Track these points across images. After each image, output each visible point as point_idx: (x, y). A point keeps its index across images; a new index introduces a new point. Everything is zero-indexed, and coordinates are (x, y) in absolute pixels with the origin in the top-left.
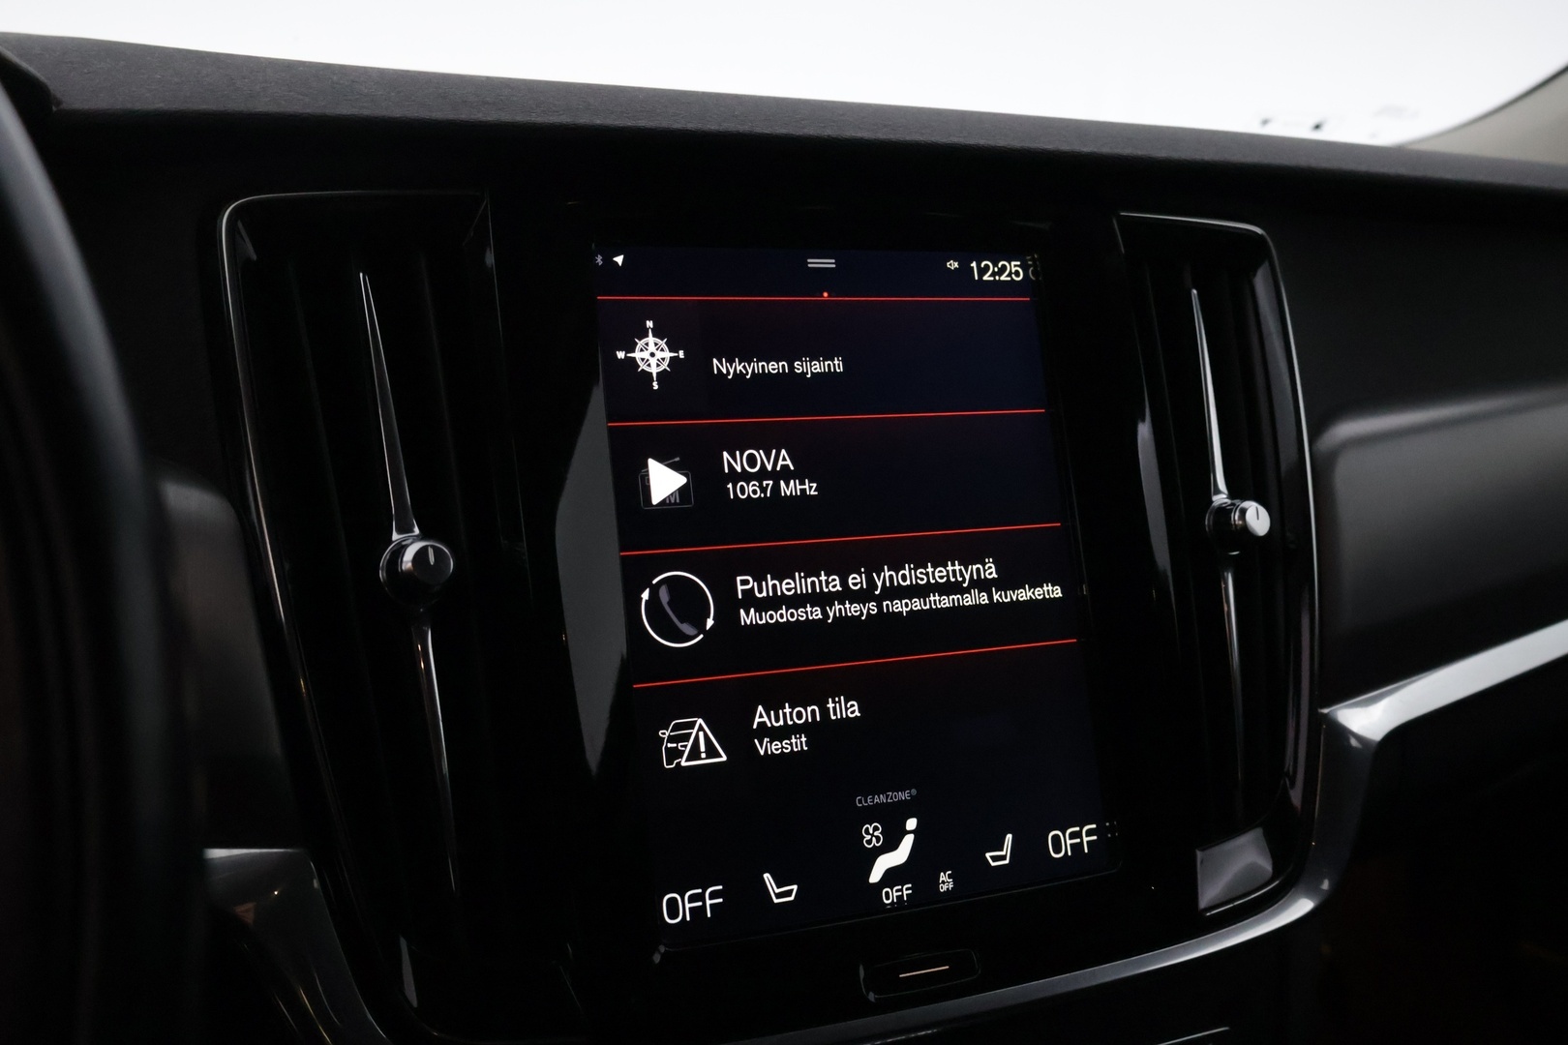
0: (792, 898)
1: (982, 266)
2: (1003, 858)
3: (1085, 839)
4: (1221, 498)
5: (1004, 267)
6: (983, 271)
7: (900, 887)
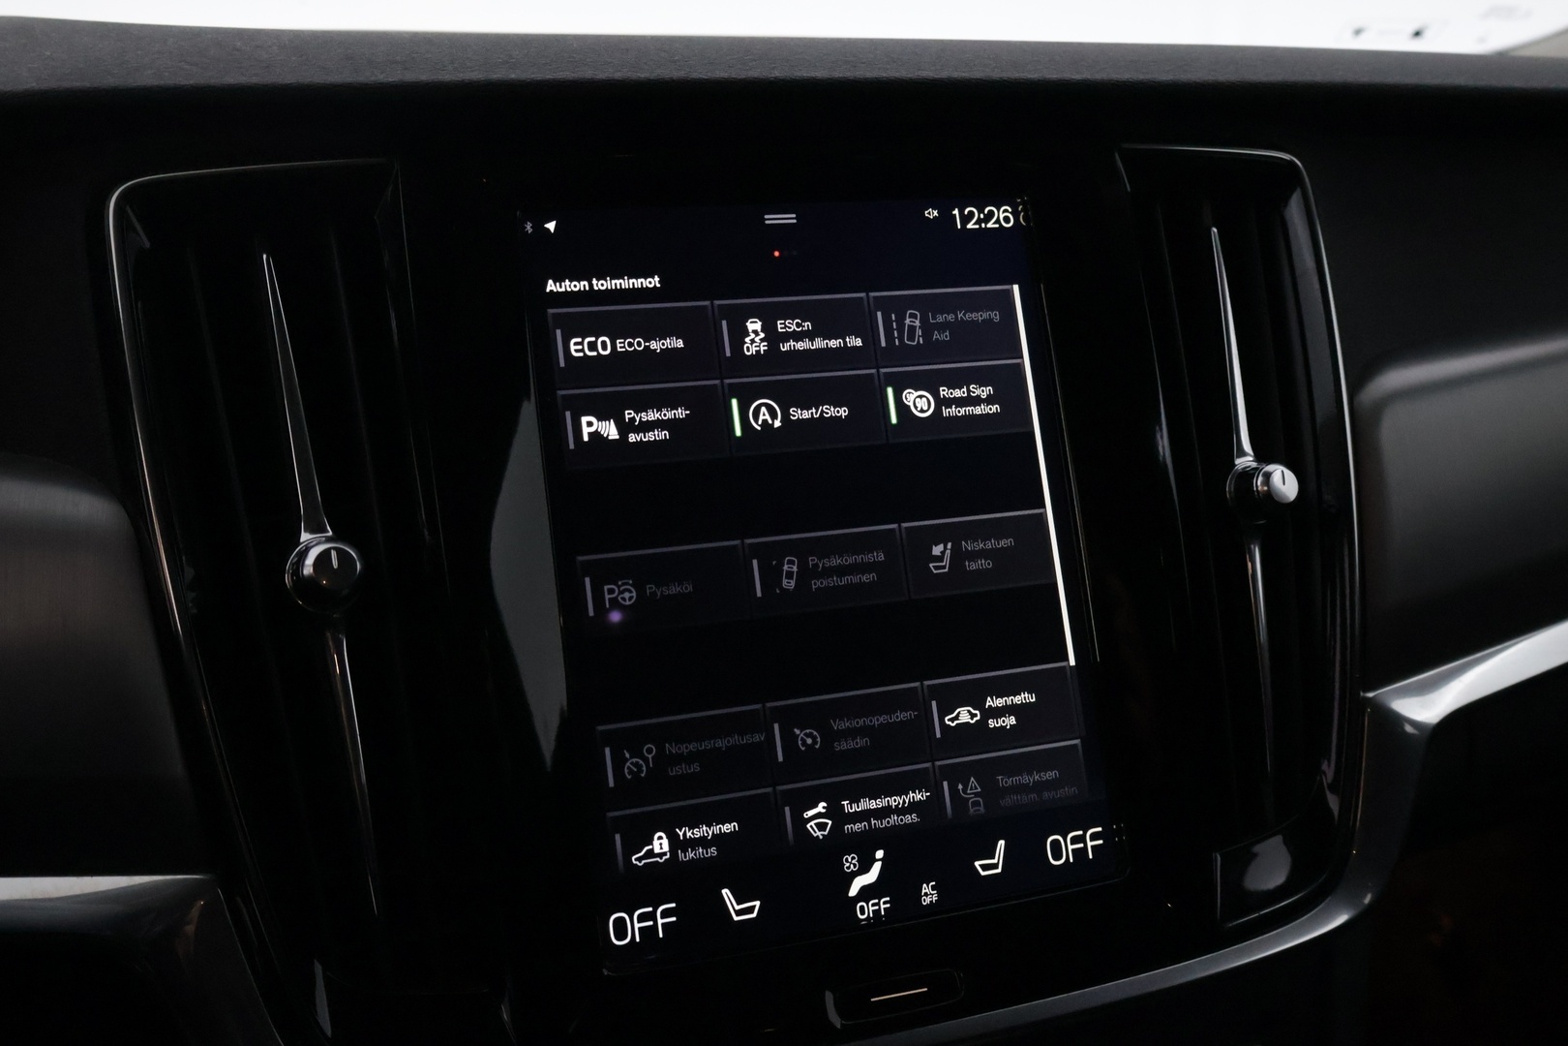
0: (754, 915)
1: (966, 213)
2: (995, 866)
3: (1090, 844)
4: (1246, 461)
5: (991, 213)
6: (966, 219)
7: (877, 901)
